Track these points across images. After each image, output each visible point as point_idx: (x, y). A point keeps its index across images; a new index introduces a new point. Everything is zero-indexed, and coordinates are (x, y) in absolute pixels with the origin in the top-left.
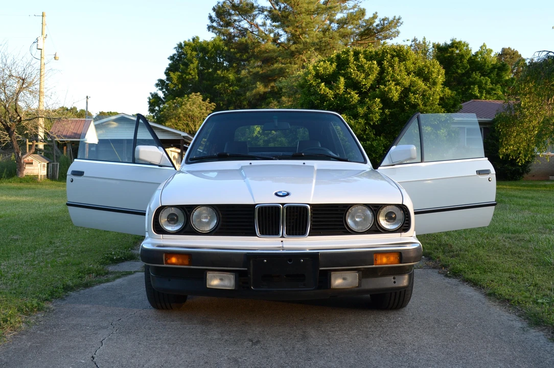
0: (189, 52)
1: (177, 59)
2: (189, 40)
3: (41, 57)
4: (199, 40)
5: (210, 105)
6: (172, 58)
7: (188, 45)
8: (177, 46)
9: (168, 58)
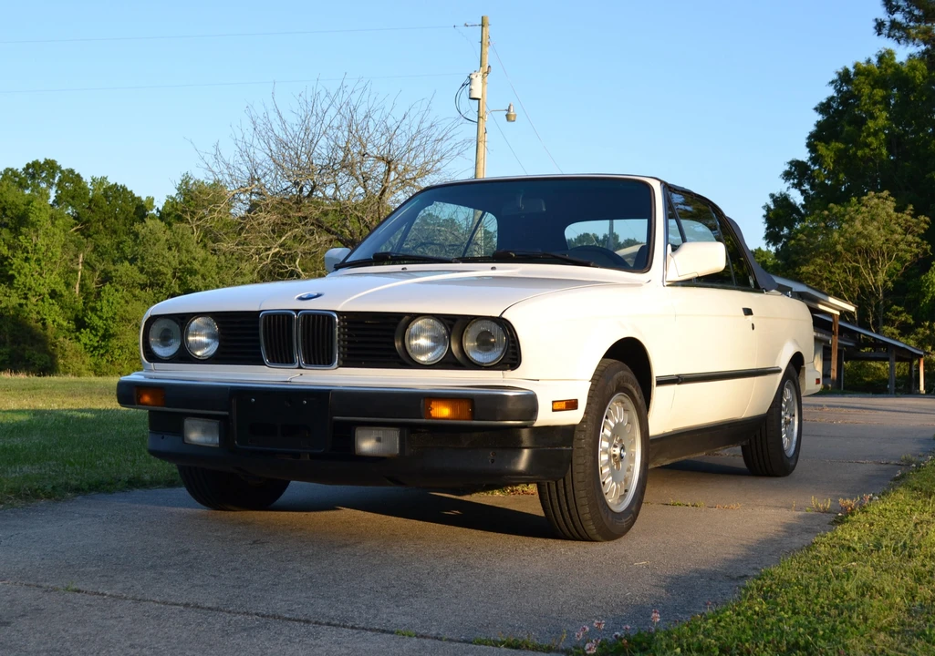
0: (866, 90)
1: (836, 110)
2: (869, 61)
3: (479, 117)
4: (893, 58)
5: (914, 220)
6: (823, 108)
7: (863, 74)
8: (835, 77)
9: (816, 109)
